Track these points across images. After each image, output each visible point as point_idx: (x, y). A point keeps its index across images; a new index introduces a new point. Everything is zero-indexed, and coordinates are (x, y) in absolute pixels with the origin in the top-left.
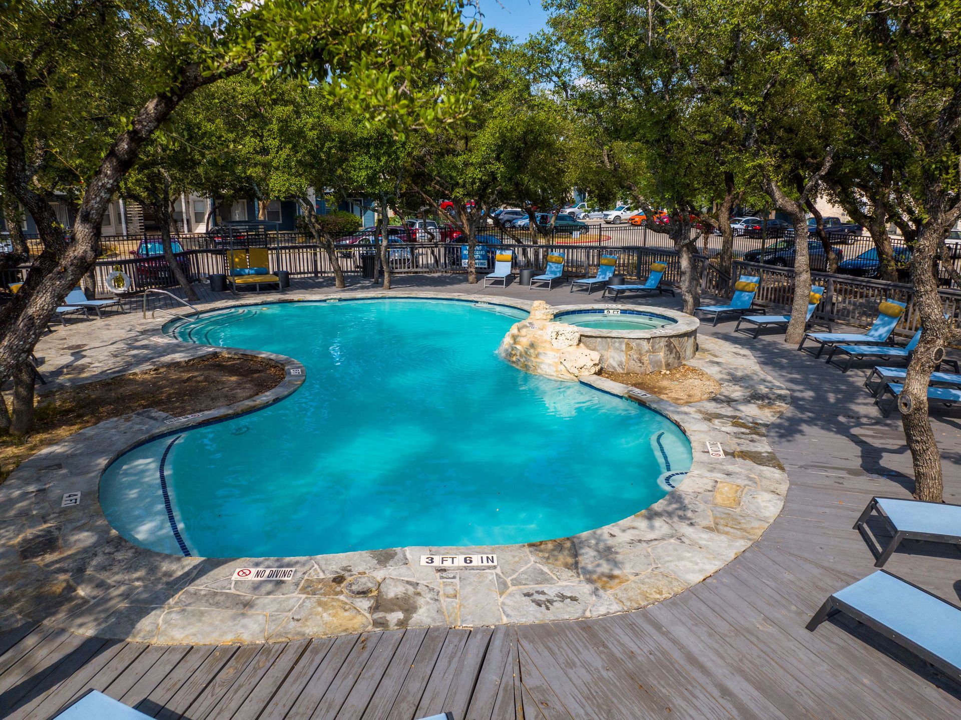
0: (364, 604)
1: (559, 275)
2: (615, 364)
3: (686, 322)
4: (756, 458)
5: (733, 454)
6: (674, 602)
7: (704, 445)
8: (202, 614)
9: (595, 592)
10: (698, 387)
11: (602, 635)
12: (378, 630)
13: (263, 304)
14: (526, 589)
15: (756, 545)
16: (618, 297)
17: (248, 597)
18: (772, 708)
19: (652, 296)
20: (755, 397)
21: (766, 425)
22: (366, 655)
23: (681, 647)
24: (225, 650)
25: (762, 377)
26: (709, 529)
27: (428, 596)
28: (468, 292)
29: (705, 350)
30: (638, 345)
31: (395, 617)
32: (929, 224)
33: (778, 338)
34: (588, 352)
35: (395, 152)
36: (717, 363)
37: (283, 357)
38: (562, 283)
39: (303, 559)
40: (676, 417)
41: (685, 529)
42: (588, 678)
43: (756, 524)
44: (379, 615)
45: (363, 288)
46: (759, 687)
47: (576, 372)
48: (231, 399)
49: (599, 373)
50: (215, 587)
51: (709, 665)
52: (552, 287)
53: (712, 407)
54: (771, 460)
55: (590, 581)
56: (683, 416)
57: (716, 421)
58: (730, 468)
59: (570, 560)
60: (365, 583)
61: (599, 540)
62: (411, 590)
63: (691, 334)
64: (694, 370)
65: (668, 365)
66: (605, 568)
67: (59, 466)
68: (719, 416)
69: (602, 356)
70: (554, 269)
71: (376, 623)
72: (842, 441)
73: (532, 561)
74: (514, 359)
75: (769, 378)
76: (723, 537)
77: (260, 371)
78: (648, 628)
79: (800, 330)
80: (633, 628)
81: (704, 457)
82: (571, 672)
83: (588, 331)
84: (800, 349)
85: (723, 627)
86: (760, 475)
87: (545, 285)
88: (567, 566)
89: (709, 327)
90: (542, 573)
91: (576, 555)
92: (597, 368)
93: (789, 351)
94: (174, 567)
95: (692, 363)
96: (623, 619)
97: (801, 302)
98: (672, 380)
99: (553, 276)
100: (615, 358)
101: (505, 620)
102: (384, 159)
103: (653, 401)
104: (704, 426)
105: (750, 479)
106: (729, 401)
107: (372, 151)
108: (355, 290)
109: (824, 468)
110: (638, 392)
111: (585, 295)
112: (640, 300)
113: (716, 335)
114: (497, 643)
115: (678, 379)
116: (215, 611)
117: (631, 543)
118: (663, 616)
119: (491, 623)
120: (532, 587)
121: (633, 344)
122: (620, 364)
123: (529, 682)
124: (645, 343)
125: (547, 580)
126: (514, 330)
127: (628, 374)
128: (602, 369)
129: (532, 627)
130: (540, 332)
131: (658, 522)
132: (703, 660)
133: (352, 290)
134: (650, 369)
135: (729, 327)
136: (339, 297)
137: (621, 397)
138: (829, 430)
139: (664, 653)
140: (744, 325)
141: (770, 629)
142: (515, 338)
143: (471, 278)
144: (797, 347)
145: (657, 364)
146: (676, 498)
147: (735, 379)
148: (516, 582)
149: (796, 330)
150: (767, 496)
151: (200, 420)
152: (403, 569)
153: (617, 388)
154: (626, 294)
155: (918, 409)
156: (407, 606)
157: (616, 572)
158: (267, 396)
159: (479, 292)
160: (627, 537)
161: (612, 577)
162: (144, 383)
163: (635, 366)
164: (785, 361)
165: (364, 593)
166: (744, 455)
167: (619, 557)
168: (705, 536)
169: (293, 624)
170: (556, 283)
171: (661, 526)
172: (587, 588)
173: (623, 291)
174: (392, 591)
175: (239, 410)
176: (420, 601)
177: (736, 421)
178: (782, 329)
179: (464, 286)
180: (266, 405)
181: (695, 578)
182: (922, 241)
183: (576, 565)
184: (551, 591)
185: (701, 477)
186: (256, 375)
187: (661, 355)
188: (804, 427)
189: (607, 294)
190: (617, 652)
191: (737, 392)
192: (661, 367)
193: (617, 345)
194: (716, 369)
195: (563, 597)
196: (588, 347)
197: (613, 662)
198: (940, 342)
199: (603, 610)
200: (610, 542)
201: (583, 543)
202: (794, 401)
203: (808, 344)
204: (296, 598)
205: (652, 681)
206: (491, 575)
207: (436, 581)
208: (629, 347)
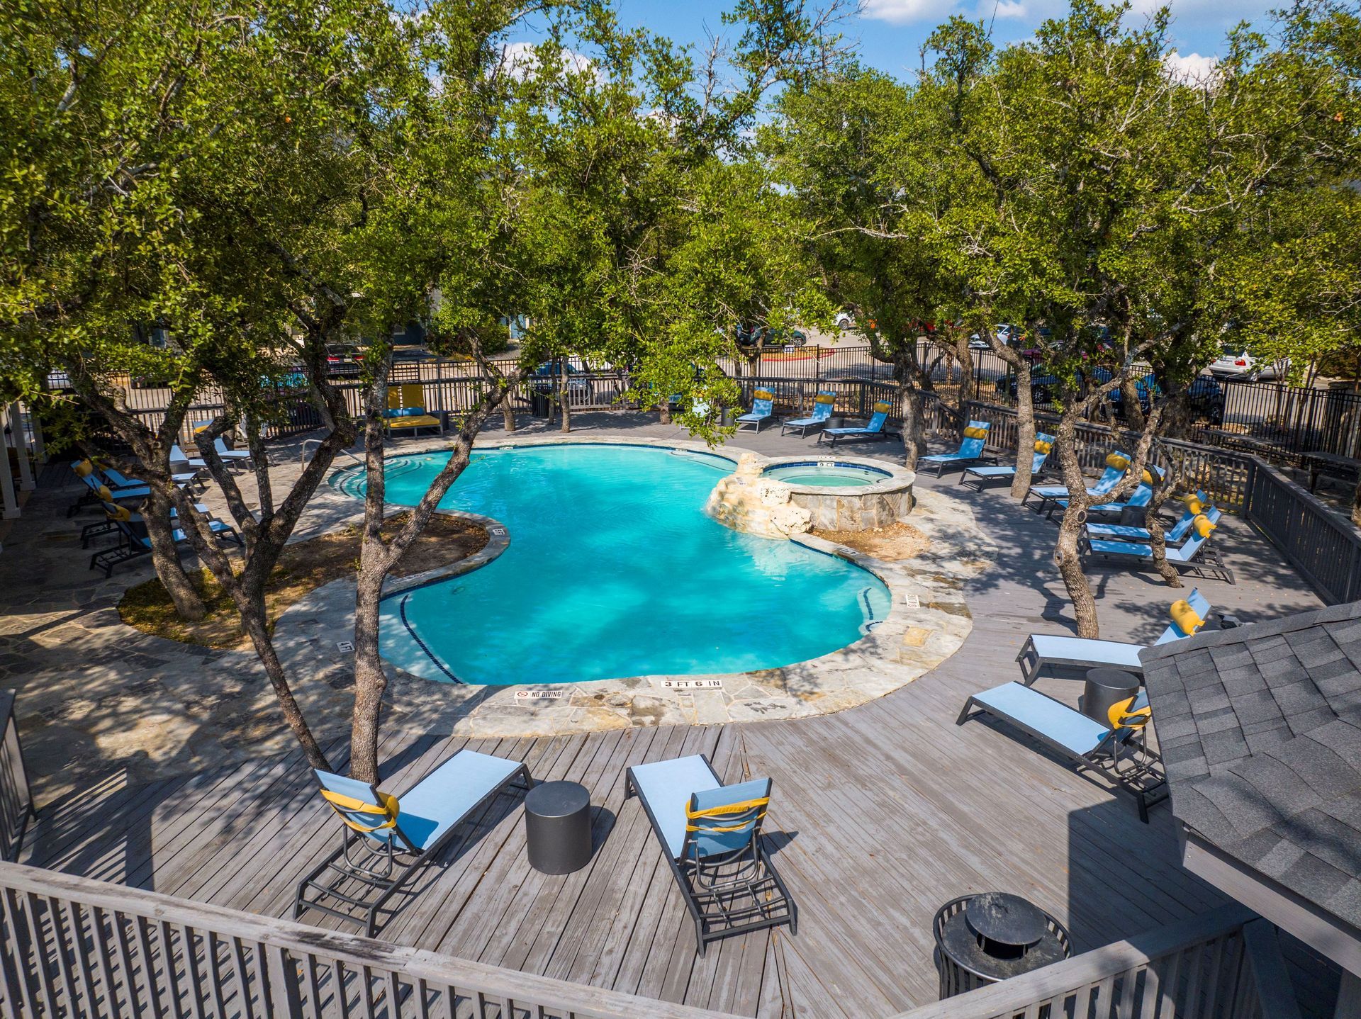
0: (624, 712)
1: (767, 414)
2: (827, 522)
3: (902, 475)
4: (949, 608)
5: (928, 606)
6: (861, 709)
7: (903, 597)
8: (502, 720)
9: (799, 703)
10: (909, 544)
11: (804, 728)
12: (638, 727)
13: (428, 452)
14: (746, 701)
15: (932, 672)
16: (836, 444)
17: (533, 709)
18: (920, 766)
19: (876, 440)
20: (963, 553)
21: (966, 581)
22: (632, 741)
23: (862, 735)
24: (527, 740)
25: (974, 533)
26: (895, 661)
27: (671, 707)
28: (662, 436)
29: (922, 506)
30: (850, 502)
31: (648, 719)
32: (1064, 414)
33: (1003, 492)
34: (798, 509)
35: (580, 280)
36: (932, 520)
37: (478, 516)
38: (772, 423)
39: (565, 685)
40: (880, 573)
41: (874, 661)
42: (793, 751)
43: (934, 658)
44: (635, 718)
45: (537, 430)
46: (914, 755)
47: (787, 530)
48: (443, 562)
49: (811, 531)
50: (505, 702)
51: (880, 744)
52: (760, 429)
53: (917, 564)
54: (963, 611)
55: (795, 696)
56: (887, 572)
57: (919, 577)
58: (922, 616)
59: (780, 683)
60: (619, 699)
61: (803, 669)
62: (657, 703)
63: (908, 489)
64: (907, 528)
65: (881, 523)
66: (807, 687)
67: (316, 622)
68: (924, 572)
69: (813, 514)
70: (762, 407)
71: (635, 723)
72: (1034, 593)
73: (750, 683)
74: (722, 517)
75: (982, 535)
76: (905, 667)
77: (458, 532)
78: (838, 724)
79: (1026, 483)
80: (827, 725)
81: (902, 608)
82: (781, 748)
83: (799, 488)
84: (1024, 504)
85: (894, 723)
86: (948, 623)
87: (751, 427)
88: (777, 686)
89: (932, 479)
90: (758, 691)
91: (784, 679)
92: (808, 526)
93: (1011, 506)
94: (463, 692)
95: (907, 520)
96: (822, 719)
97: (1025, 454)
98: (884, 537)
99: (761, 416)
100: (826, 516)
101: (731, 720)
102: (568, 288)
103: (861, 559)
104: (907, 581)
105: (938, 625)
106: (935, 558)
107: (555, 279)
108: (529, 433)
109: (1009, 616)
110: (849, 551)
111: (798, 440)
112: (860, 446)
113: (936, 488)
114: (726, 733)
115: (889, 537)
116: (510, 717)
117: (830, 671)
118: (851, 718)
119: (722, 721)
120: (751, 700)
121: (845, 501)
122: (832, 522)
123: (751, 753)
124: (856, 500)
125: (763, 696)
126: (721, 486)
127: (839, 532)
128: (813, 527)
129: (752, 724)
130: (749, 489)
131: (852, 657)
132: (876, 741)
133: (525, 433)
134: (862, 526)
135: (952, 480)
136: (513, 443)
137: (831, 555)
138: (1023, 584)
139: (848, 738)
140: (969, 477)
141: (929, 724)
142: (722, 495)
143: (664, 417)
144: (1020, 501)
145: (869, 521)
146: (871, 640)
147: (946, 537)
148: (737, 697)
149: (1022, 484)
150: (949, 638)
151: (425, 579)
152: (649, 690)
153: (827, 546)
154: (846, 437)
155: (1068, 562)
156: (657, 713)
157: (816, 690)
158: (479, 557)
159: (675, 436)
160: (827, 667)
161: (812, 693)
162: (341, 544)
163: (846, 524)
164: (1001, 516)
165: (622, 705)
166: (938, 606)
167: (818, 681)
168: (891, 666)
169: (572, 725)
170: (765, 424)
171: (855, 659)
172: (794, 700)
173: (842, 435)
174: (642, 704)
175: (458, 570)
176: (665, 710)
177: (938, 577)
178: (1007, 481)
179: (655, 427)
180: (481, 566)
181: (879, 694)
182: (1062, 426)
183: (785, 686)
184: (765, 702)
185: (895, 623)
186: (456, 536)
187: (874, 513)
188: (1001, 582)
189: (824, 439)
190: (814, 737)
191: (944, 549)
192: (873, 524)
193: (828, 502)
194: (930, 526)
195: (775, 706)
196: (798, 504)
197: (811, 742)
198: (1082, 506)
199: (805, 714)
200: (813, 671)
201: (790, 672)
202: (1000, 559)
203: (1032, 498)
204: (570, 709)
205: (838, 752)
206: (718, 693)
207: (676, 697)
208: (840, 505)
